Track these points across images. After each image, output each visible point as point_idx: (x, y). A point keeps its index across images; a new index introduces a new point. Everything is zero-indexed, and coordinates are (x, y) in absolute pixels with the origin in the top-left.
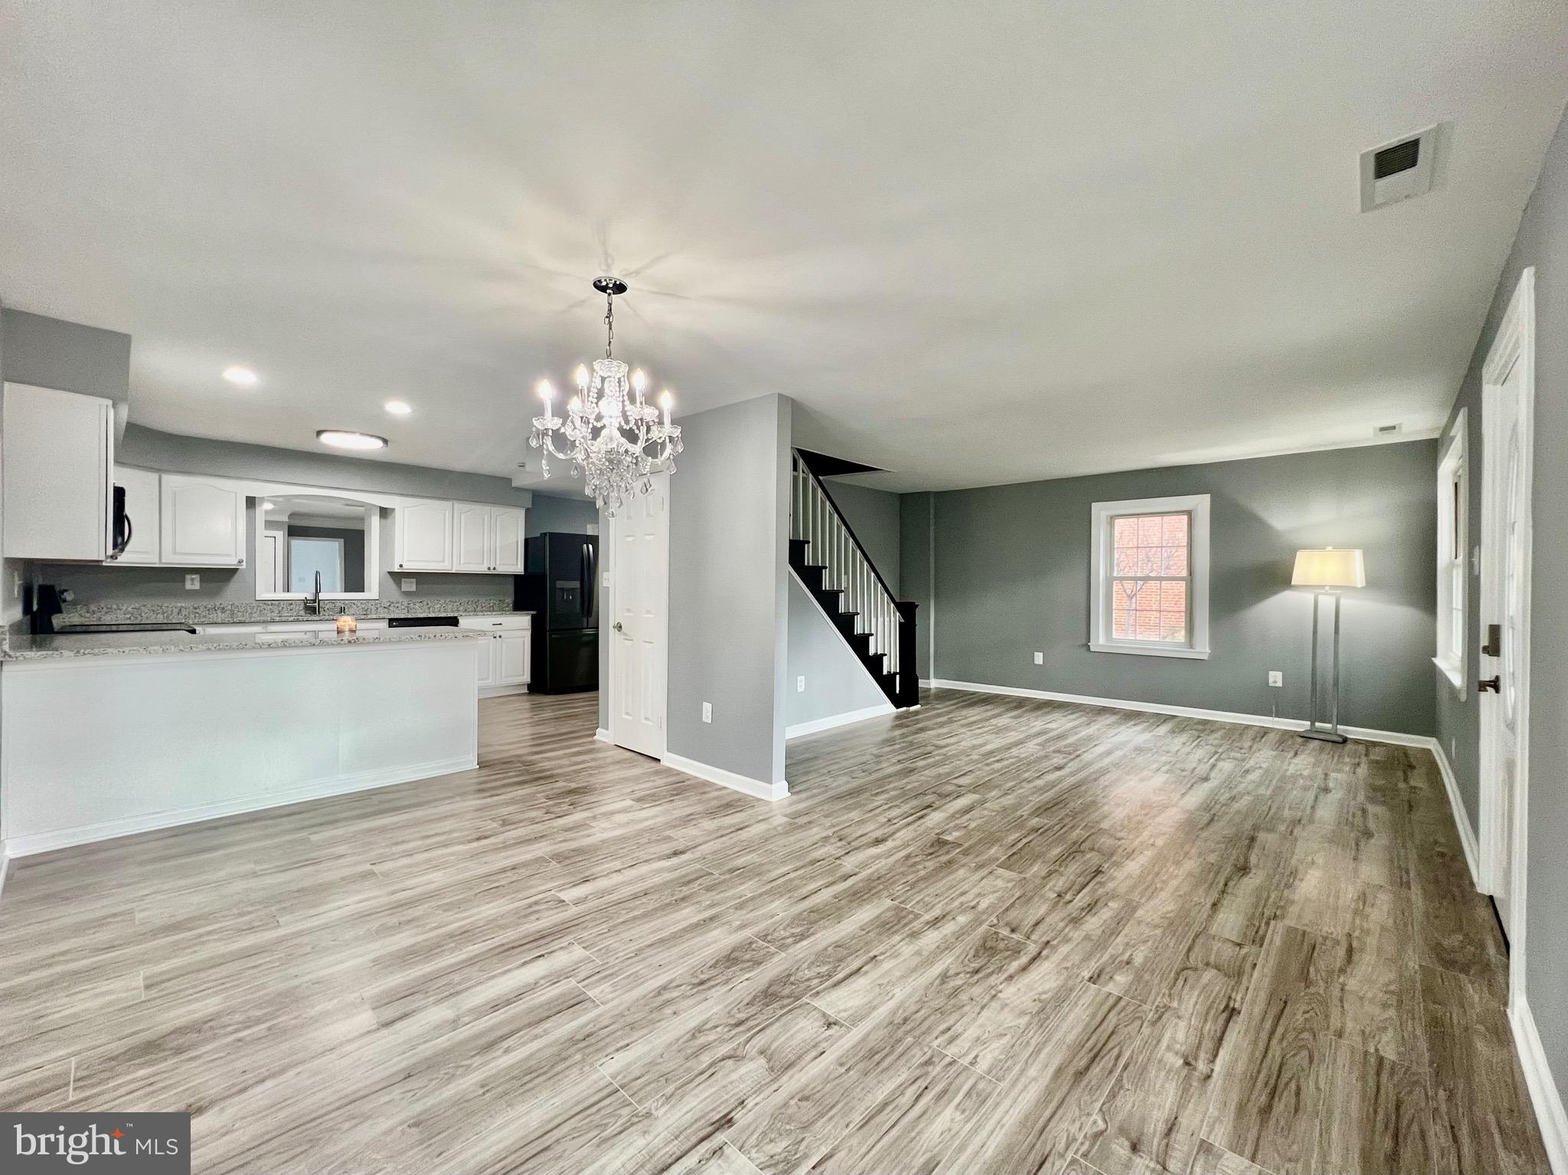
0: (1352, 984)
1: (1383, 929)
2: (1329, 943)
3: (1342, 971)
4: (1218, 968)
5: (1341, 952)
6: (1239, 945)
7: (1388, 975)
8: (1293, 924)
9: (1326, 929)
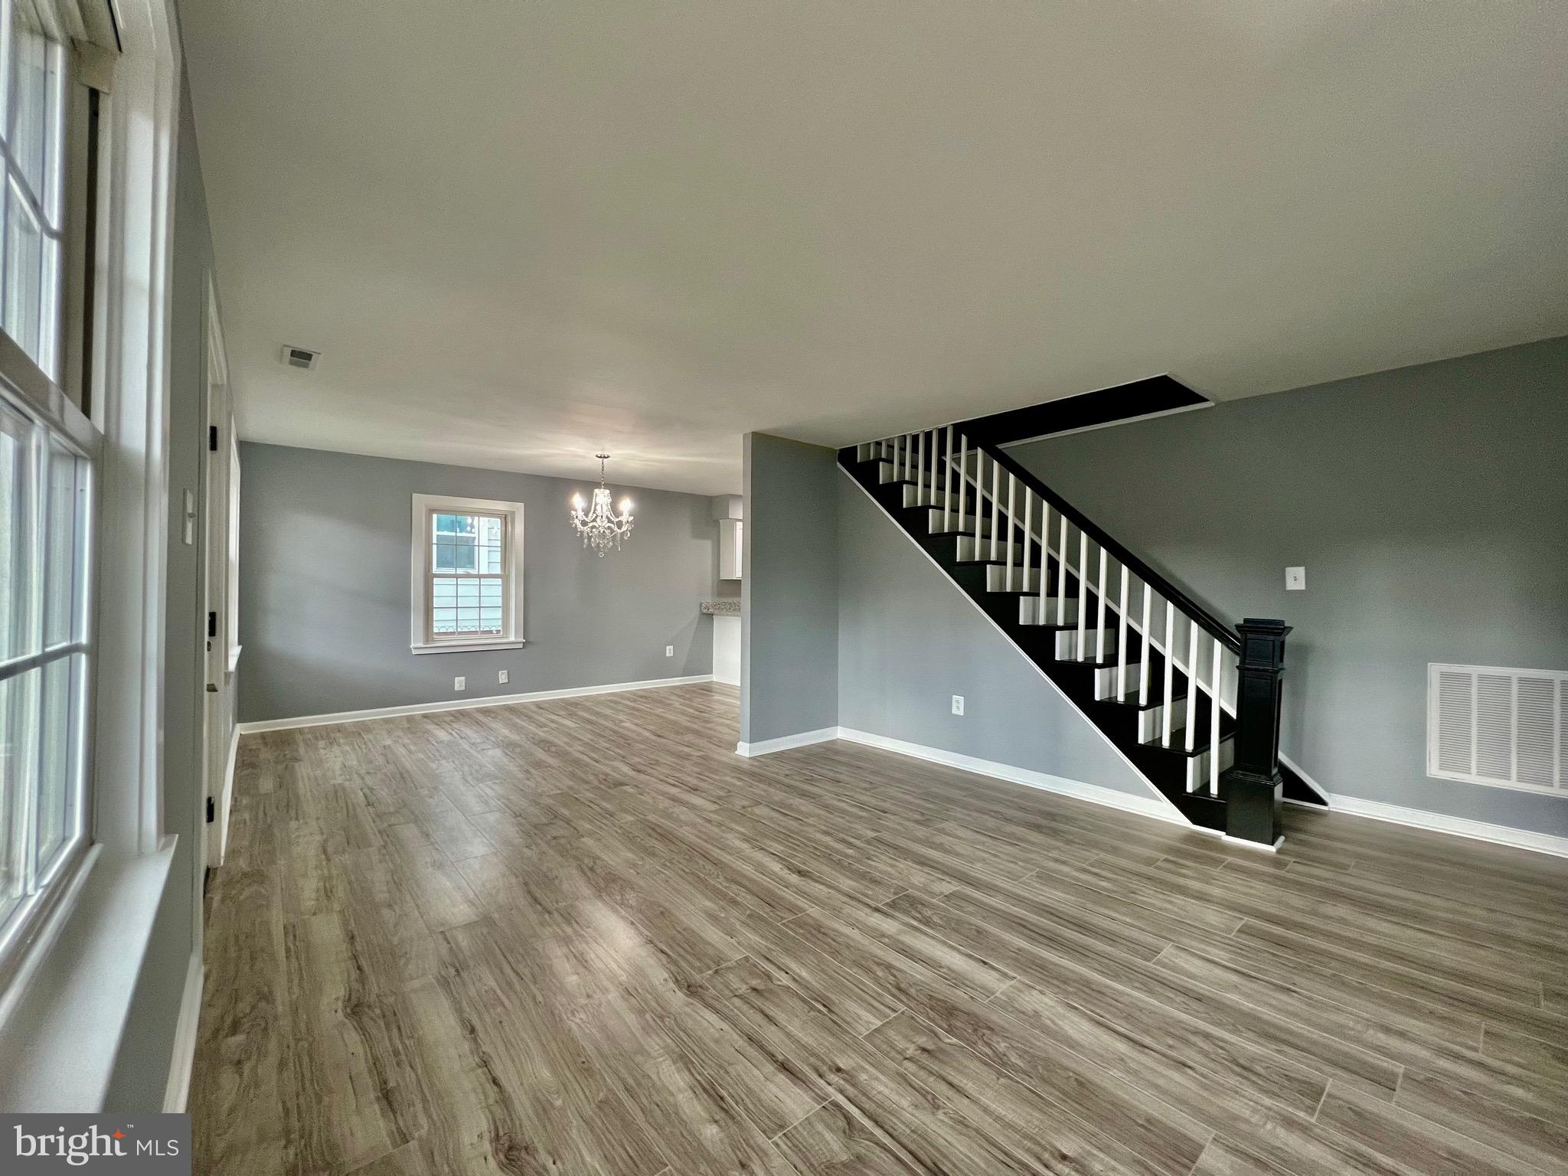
0: (318, 838)
1: (305, 875)
2: (340, 849)
3: (326, 841)
4: (391, 813)
5: (330, 850)
6: (390, 826)
7: (296, 850)
8: (371, 849)
9: (347, 856)
